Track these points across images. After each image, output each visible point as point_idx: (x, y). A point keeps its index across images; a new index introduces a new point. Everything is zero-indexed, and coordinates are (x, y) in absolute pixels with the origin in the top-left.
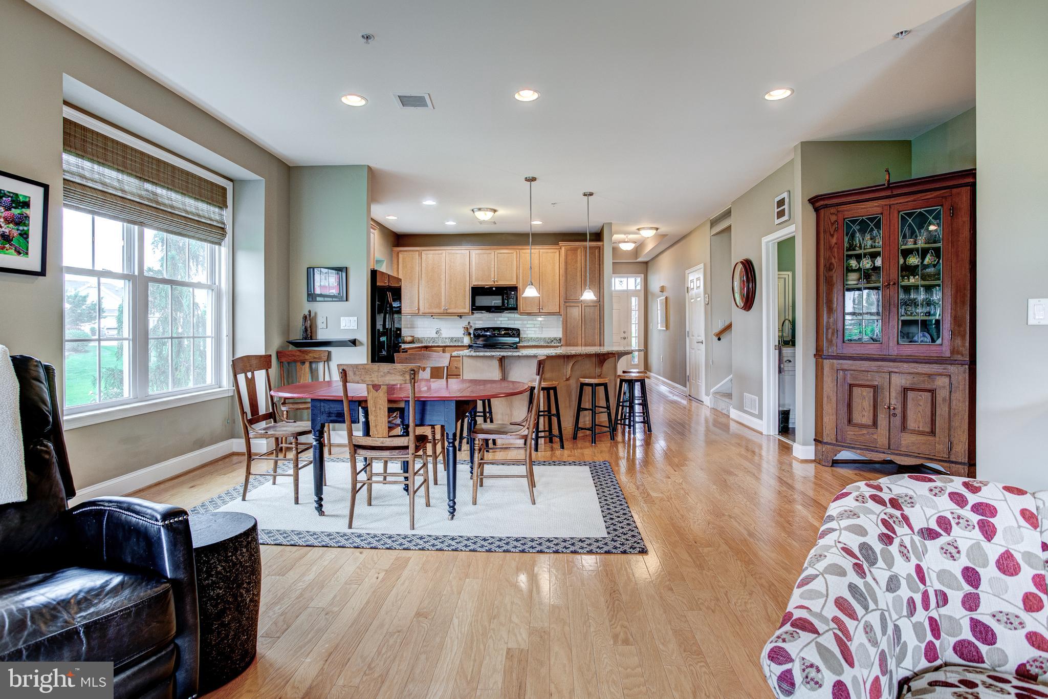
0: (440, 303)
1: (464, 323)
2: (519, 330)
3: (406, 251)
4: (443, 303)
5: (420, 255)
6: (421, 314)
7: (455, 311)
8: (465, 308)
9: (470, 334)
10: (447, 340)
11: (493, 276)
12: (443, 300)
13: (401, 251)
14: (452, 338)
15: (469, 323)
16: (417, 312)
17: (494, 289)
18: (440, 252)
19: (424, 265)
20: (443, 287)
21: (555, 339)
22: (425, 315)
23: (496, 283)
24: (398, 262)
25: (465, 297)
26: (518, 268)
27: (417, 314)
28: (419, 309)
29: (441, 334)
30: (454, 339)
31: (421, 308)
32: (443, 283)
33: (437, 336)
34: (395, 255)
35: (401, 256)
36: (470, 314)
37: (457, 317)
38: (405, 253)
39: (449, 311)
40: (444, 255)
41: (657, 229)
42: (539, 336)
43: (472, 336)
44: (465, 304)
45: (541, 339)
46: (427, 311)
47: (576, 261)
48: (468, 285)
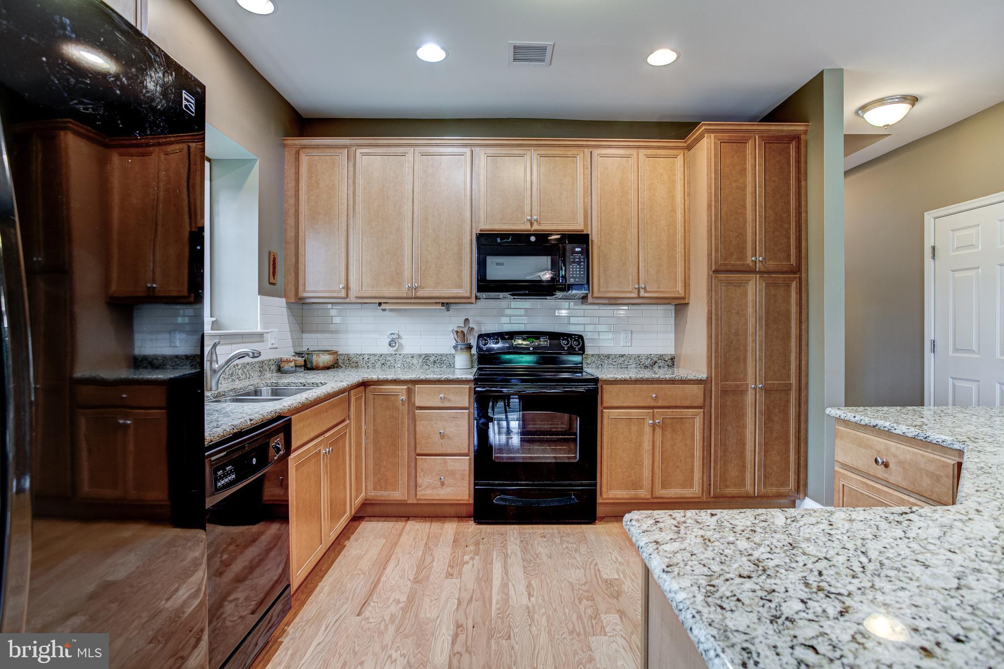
0: (399, 273)
1: (455, 321)
2: (581, 337)
3: (317, 147)
4: (407, 274)
5: (351, 159)
6: (352, 298)
7: (436, 293)
8: (460, 286)
9: (469, 347)
10: (415, 361)
11: (527, 209)
12: (407, 265)
13: (305, 147)
14: (427, 356)
15: (467, 320)
16: (343, 294)
17: (533, 239)
18: (401, 150)
19: (360, 181)
20: (407, 234)
21: (661, 357)
22: (363, 302)
23: (536, 227)
24: (297, 173)
25: (461, 259)
26: (589, 190)
27: (344, 301)
28: (347, 288)
29: (401, 345)
30: (432, 359)
31: (353, 285)
32: (407, 224)
33: (391, 350)
34: (289, 156)
35: (304, 158)
36: (473, 300)
37: (439, 307)
38: (315, 152)
39: (420, 293)
40: (410, 157)
41: (914, 100)
42: (625, 351)
43: (474, 351)
44: (460, 276)
45: (630, 357)
46: (368, 291)
47: (743, 171)
48: (468, 228)
